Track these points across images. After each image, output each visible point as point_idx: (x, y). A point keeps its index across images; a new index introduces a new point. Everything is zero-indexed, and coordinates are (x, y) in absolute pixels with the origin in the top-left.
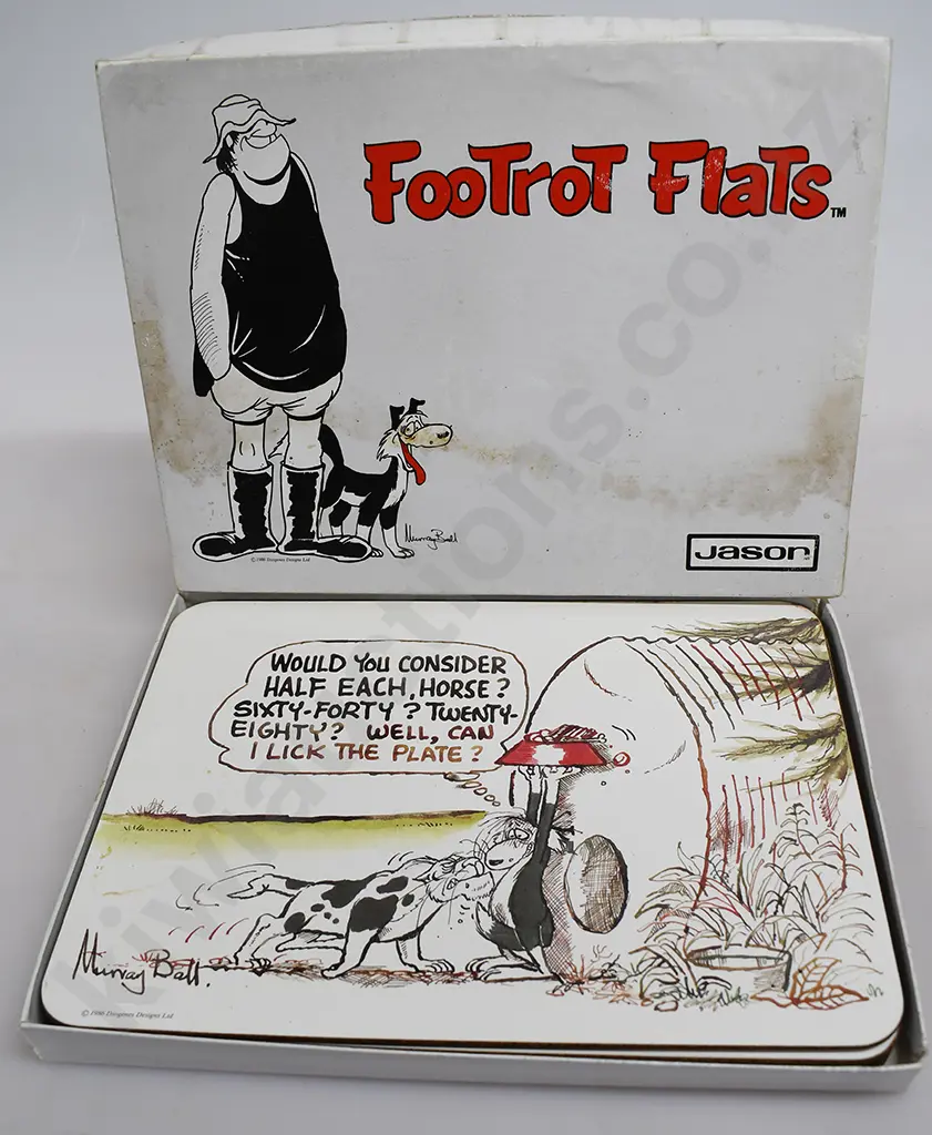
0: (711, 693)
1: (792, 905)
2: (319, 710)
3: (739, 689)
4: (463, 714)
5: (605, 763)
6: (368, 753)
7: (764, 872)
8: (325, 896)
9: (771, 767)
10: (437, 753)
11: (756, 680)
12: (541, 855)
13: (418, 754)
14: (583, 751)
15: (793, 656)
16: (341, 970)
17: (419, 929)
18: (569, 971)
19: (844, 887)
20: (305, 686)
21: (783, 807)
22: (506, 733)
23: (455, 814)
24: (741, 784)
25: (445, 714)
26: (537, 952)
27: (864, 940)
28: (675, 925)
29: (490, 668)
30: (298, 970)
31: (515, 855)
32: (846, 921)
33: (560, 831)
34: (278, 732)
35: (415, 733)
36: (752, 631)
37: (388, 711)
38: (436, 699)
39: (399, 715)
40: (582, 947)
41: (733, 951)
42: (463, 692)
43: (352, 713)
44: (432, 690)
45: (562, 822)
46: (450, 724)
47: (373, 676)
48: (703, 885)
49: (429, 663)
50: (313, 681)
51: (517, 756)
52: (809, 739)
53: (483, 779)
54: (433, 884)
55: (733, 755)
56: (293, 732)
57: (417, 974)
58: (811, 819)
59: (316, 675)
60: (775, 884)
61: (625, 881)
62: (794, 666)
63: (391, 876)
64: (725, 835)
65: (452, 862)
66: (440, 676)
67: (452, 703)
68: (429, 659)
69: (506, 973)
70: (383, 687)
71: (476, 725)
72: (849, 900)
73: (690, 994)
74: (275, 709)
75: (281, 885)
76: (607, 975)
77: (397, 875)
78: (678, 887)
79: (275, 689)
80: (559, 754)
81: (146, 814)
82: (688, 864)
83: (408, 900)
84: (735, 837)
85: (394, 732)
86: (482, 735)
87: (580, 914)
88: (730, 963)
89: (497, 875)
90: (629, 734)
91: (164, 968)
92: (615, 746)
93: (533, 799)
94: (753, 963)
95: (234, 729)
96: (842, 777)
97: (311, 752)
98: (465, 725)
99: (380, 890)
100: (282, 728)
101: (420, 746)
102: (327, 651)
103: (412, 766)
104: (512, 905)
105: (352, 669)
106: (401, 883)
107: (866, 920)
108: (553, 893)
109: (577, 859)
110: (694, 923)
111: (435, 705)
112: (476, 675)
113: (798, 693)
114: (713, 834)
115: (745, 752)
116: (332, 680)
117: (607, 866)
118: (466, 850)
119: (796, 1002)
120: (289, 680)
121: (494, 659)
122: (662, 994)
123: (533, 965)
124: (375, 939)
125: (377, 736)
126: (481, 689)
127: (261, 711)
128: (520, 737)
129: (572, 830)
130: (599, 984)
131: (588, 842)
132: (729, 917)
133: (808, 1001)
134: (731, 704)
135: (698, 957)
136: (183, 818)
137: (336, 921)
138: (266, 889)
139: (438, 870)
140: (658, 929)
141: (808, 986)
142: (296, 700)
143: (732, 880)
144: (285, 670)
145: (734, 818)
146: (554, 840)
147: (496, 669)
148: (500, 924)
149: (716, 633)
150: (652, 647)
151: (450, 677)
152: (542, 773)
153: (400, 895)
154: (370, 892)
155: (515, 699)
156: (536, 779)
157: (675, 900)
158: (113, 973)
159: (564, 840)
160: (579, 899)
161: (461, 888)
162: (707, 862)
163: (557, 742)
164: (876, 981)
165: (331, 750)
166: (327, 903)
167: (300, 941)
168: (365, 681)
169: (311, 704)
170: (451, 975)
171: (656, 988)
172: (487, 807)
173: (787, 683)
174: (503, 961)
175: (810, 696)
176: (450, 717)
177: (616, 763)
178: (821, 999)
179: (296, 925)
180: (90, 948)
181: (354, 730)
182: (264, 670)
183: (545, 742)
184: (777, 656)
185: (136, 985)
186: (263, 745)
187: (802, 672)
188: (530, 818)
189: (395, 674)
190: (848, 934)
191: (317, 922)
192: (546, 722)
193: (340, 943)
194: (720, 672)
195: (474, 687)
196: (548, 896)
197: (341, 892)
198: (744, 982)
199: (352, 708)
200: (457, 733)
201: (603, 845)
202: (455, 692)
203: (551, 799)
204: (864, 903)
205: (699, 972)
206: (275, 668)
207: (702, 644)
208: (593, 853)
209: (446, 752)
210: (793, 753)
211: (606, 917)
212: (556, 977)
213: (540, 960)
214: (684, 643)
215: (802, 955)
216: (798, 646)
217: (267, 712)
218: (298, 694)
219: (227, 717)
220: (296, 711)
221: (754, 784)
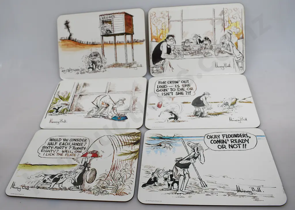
0: (118, 145)
1: (121, 180)
2: (56, 148)
3: (123, 144)
4: (78, 148)
5: (98, 156)
6: (61, 155)
7: (118, 174)
8: (50, 177)
9: (124, 157)
10: (72, 155)
11: (126, 143)
12: (84, 171)
13: (69, 155)
14: (95, 155)
15: (134, 139)
16: (49, 188)
17: (63, 182)
18: (83, 189)
19: (130, 177)
20: (54, 144)
21: (124, 164)
22: (84, 152)
23: (72, 165)
24: (119, 160)
25: (75, 148)
26: (79, 186)
27: (130, 185)
28: (102, 182)
29: (84, 141)
30: (43, 188)
31: (80, 171)
32: (129, 182)
33: (88, 167)
34: (48, 151)
35: (70, 151)
36: (128, 134)
37: (66, 148)
38: (74, 146)
39: (68, 149)
40: (86, 185)
41: (109, 186)
42: (79, 145)
43: (61, 148)
44: (74, 144)
45: (88, 166)
46: (76, 150)
47: (65, 142)
48: (108, 176)
49: (75, 140)
50: (56, 143)
51: (85, 155)
52: (132, 153)
53: (78, 159)
54: (66, 175)
55: (119, 156)
56: (51, 151)
57: (61, 189)
58: (128, 166)
59: (56, 142)
60: (119, 176)
61: (96, 175)
62: (134, 140)
63: (60, 174)
64: (114, 168)
65: (70, 172)
66: (76, 142)
67: (77, 146)
68: (75, 139)
69: (74, 189)
70: (66, 144)
71: (79, 150)
72: (130, 179)
73: (101, 193)
74: (49, 147)
75: (44, 175)
76: (89, 190)
77: (61, 174)
78: (104, 177)
79: (49, 144)
80: (91, 155)
81: (26, 164)
82: (106, 173)
83: (62, 178)
84: (115, 169)
85: (66, 151)
86: (80, 152)
87: (87, 180)
88: (108, 188)
89: (76, 174)
90: (103, 152)
91: (24, 187)
92: (100, 154)
93: (85, 162)
94: (112, 188)
95: (42, 150)
96: (135, 159)
97: (53, 154)
98: (78, 150)
99: (58, 176)
100: (49, 151)
101: (70, 153)
102: (59, 138)
103: (68, 157)
104: (77, 179)
105: (62, 141)
106: (62, 175)
107: (132, 182)
108: (84, 177)
109: (89, 172)
110: (105, 182)
111: (74, 147)
112: (82, 142)
113: (133, 145)
114: (112, 168)
115: (121, 155)
116: (59, 143)
117: (94, 173)
118: (73, 170)
119: (117, 194)
120: (52, 143)
121: (85, 139)
122: (97, 193)
123: (78, 188)
124: (56, 184)
125: (64, 152)
126: (82, 144)
127: (46, 148)
128: (86, 152)
129: (90, 167)
130: (88, 191)
131: (92, 169)
132: (110, 181)
133: (118, 194)
134: (121, 147)
135: (104, 188)
136: (31, 165)
137: (51, 181)
138: (41, 176)
139: (68, 173)
140: (99, 183)
141: (119, 192)
142: (52, 146)
143: (112, 176)
144: (52, 141)
145: (116, 166)
146: (87, 169)
147: (85, 141)
148: (75, 182)
149: (122, 135)
150: (111, 137)
151: (77, 142)
152: (88, 158)
153: (61, 177)
154: (57, 177)
155: (87, 146)
156: (86, 159)
157: (103, 179)
158: (16, 188)
159: (88, 169)
160: (88, 178)
161: (70, 176)
162: (110, 172)
163: (91, 153)
164: (130, 192)
165: (56, 154)
166: (50, 178)
167: (45, 184)
168: (64, 143)
169: (54, 147)
170: (66, 189)
171: (96, 192)
172: (78, 164)
173: (132, 143)
174: (74, 187)
175: (135, 146)
176: (76, 149)
177: (100, 157)
178: (121, 194)
179: (44, 181)
180: (14, 184)
181: (60, 151)
182: (48, 141)
183: (90, 153)
184: (132, 139)
185: (19, 190)
186: (46, 153)
187: (135, 141)
188: (84, 165)
189: (69, 142)
190: (128, 184)
191: (48, 181)
192: (91, 150)
193: (50, 184)
194: (121, 141)
195: (81, 144)
196: (83, 177)
197: (52, 176)
198: (109, 191)
199: (61, 147)
200: (76, 152)
201: (95, 170)
202: (77, 145)
203: (88, 162)
204: (132, 180)
205: (103, 190)
206: (50, 141)
207: (120, 137)
208: (92, 171)
209: (74, 155)
210: (129, 155)
211: (91, 181)
212: (81, 190)
213: (80, 187)
214: (117, 137)
215: (120, 187)
216: (136, 137)
217: (47, 148)
218: (53, 145)
219: (41, 148)
220: (52, 148)
221: (121, 160)
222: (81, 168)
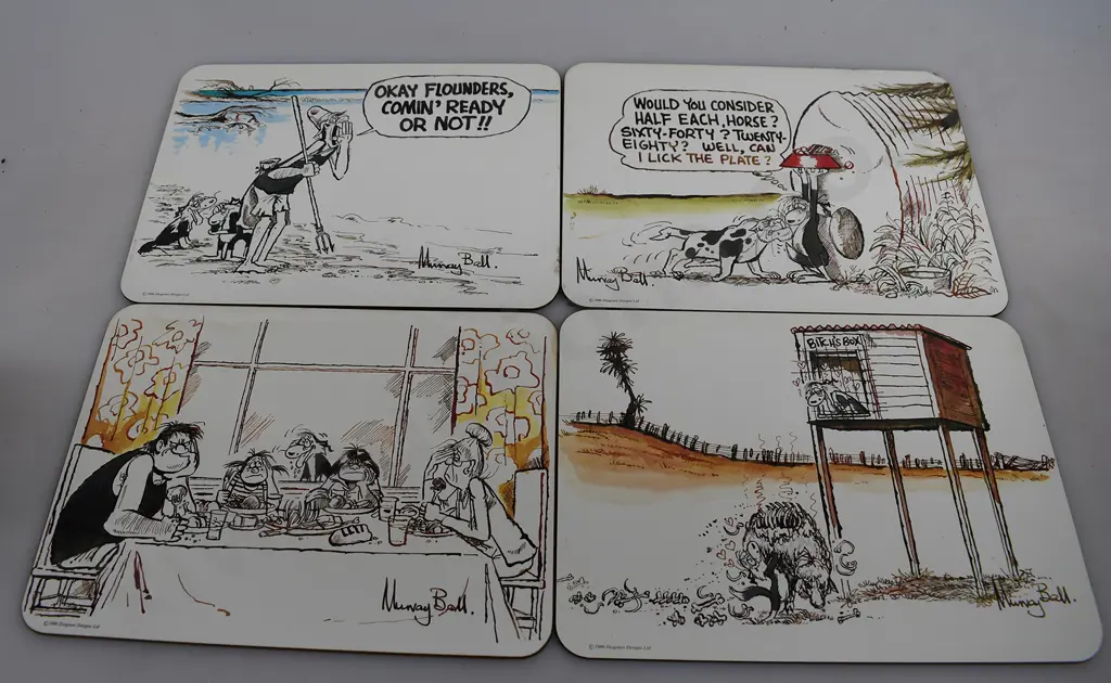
0: (893, 128)
1: (949, 246)
2: (671, 133)
3: (908, 125)
4: (755, 136)
5: (840, 167)
6: (706, 159)
7: (933, 229)
8: (703, 239)
9: (930, 172)
10: (745, 160)
11: (917, 120)
12: (814, 220)
13: (735, 160)
14: (828, 161)
15: (937, 106)
16: (721, 277)
17: (758, 256)
18: (840, 278)
19: (975, 237)
20: (659, 119)
21: (939, 194)
22: (782, 149)
23: (763, 195)
24: (916, 181)
25: (745, 137)
26: (822, 268)
27: (986, 264)
28: (891, 255)
29: (764, 109)
30: (699, 277)
31: (800, 218)
32: (978, 255)
33: (822, 204)
34: (651, 146)
35: (730, 147)
36: (910, 90)
37: (712, 134)
38: (738, 128)
39: (718, 137)
40: (845, 266)
41: (921, 269)
42: (752, 123)
43: (691, 135)
44: (734, 121)
45: (822, 199)
46: (749, 143)
47: (698, 113)
48: (902, 234)
49: (729, 105)
50: (663, 115)
51: (791, 162)
52: (950, 156)
53: (776, 175)
54: (760, 233)
55: (910, 164)
56: (660, 146)
57: (761, 279)
58: (955, 201)
59: (665, 112)
60: (939, 235)
61: (862, 232)
62: (938, 112)
63: (736, 229)
64: (911, 208)
65: (768, 221)
66: (737, 114)
67: (747, 130)
68: (728, 102)
69: (808, 279)
70: (705, 119)
71: (764, 144)
72: (977, 244)
73: (903, 290)
74: (645, 132)
75: (678, 233)
76: (860, 280)
77: (739, 228)
78: (889, 236)
79: (642, 119)
80: (813, 162)
81: (590, 193)
82: (893, 224)
83: (749, 241)
84: (916, 210)
85: (718, 147)
86: (769, 150)
87: (841, 249)
88: (921, 275)
89: (794, 229)
90: (850, 151)
91: (626, 277)
92: (845, 158)
93: (805, 187)
94: (932, 275)
95: (624, 144)
96: (969, 178)
97: (674, 159)
98: (758, 143)
99: (732, 235)
100: (653, 144)
101: (736, 156)
102: (666, 96)
103: (733, 167)
104: (803, 243)
105: (683, 108)
106: (742, 232)
107: (986, 254)
108: (825, 239)
109: (834, 220)
110: (899, 254)
111: (738, 131)
112: (756, 113)
113: (941, 129)
114: (904, 208)
115: (916, 163)
116: (674, 115)
117: (849, 225)
118: (773, 214)
119: (956, 294)
120: (648, 114)
121: (766, 104)
122: (889, 290)
123: (821, 275)
124: (735, 261)
125: (709, 149)
126: (762, 122)
127: (637, 134)
128: (790, 151)
129: (828, 204)
130: (856, 285)
131: (838, 211)
132: (917, 251)
133: (961, 294)
134: (904, 134)
135: (904, 272)
136: (611, 196)
137: (712, 252)
138: (670, 235)
139: (761, 225)
140: (882, 257)
141: (960, 287)
142: (657, 127)
143: (917, 233)
144: (644, 108)
145: (914, 199)
146: (820, 210)
147: (768, 110)
148: (799, 253)
149: (892, 91)
150: (854, 98)
151: (743, 114)
152: (807, 172)
153: (744, 238)
154: (726, 236)
155: (782, 127)
156: (804, 175)
157: (888, 242)
158: (599, 280)
159: (825, 210)
160: (839, 242)
161: (775, 235)
162: (903, 223)
163: (811, 155)
164: (995, 285)
165: (685, 158)
166: (705, 242)
167: (695, 263)
168: (693, 116)
169: (665, 129)
170: (780, 280)
171: (885, 287)
172: (780, 191)
173: (934, 123)
174: (804, 273)
175: (949, 131)
176: (748, 138)
177: (846, 167)
178: (968, 293)
179: (691, 254)
180: (582, 267)
181: (695, 145)
182: (631, 108)
183: (805, 154)
184: (928, 106)
185: (614, 285)
186: (645, 154)
187: (943, 116)
188: (804, 197)
189: (709, 110)
190: (979, 261)
191: (702, 253)
192: (804, 142)
193: (718, 263)
194: (896, 115)
195: (758, 120)
196: (822, 240)
197: (712, 237)
198: (929, 284)
199: (690, 132)
200: (755, 148)
201: (846, 213)
202: (748, 124)
203: (815, 187)
204: (985, 246)
205: (906, 279)
206: (638, 107)
207: (884, 97)
208: (842, 218)
209: (751, 160)
210: (942, 164)
211: (855, 250)
212: (833, 281)
213: (824, 272)
214: (873, 96)
215: (957, 271)
216: (939, 100)
217: (641, 134)
218: (656, 123)
219: (618, 138)
220: (658, 134)
221: (923, 181)
222: (799, 208)
